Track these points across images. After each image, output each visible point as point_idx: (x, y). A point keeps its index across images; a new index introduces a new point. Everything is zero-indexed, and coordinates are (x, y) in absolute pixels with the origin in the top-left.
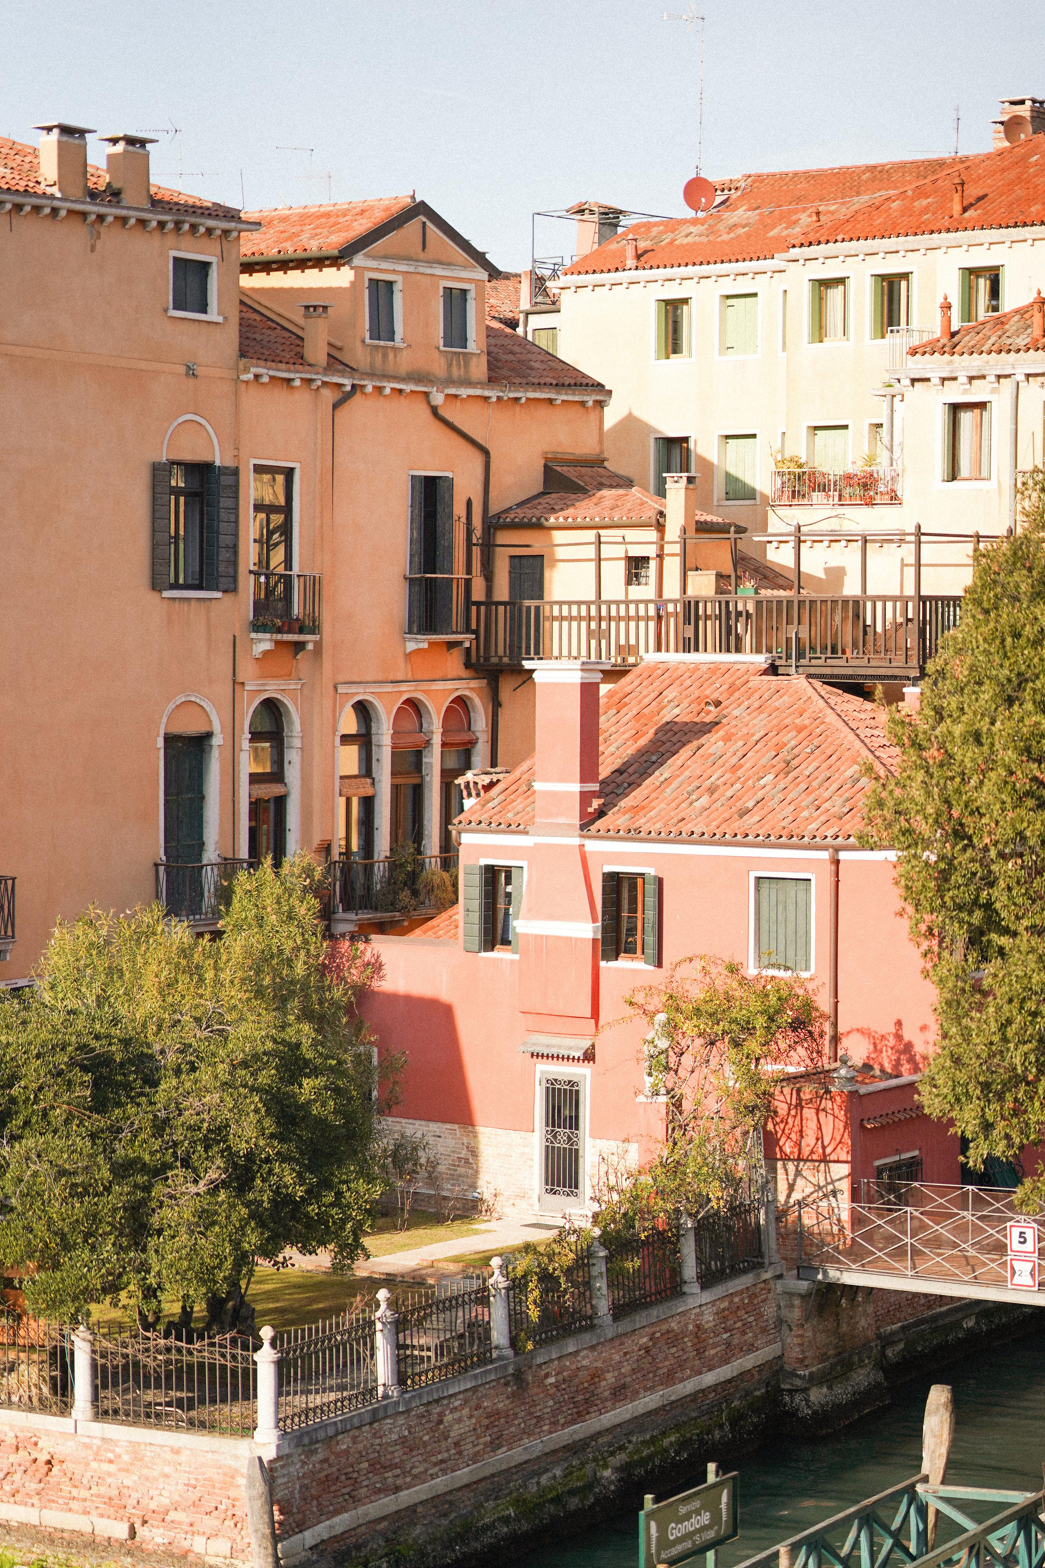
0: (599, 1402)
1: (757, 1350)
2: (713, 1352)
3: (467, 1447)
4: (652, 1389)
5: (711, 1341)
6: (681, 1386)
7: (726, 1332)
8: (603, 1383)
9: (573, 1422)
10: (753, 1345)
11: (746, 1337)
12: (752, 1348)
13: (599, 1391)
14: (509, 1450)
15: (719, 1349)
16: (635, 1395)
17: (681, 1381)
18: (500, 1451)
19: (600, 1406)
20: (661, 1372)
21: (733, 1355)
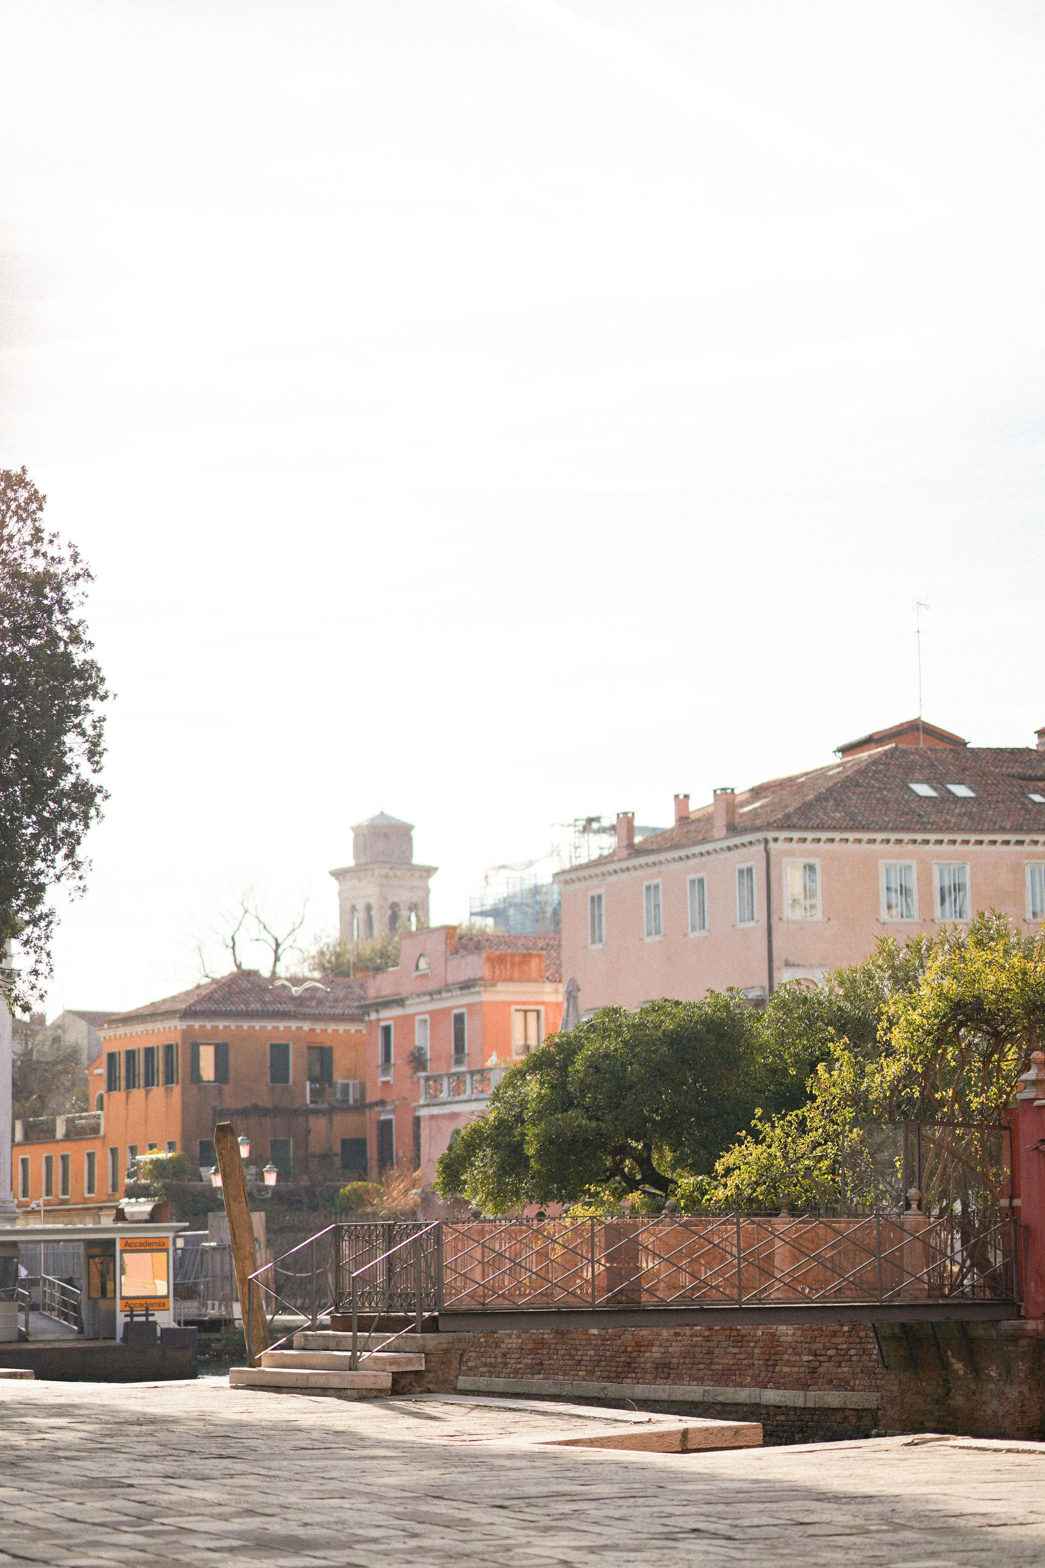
0: (639, 1370)
1: (852, 1390)
2: (786, 1370)
3: (513, 1361)
4: (701, 1380)
5: (786, 1357)
6: (732, 1390)
7: (809, 1354)
8: (647, 1354)
9: (608, 1379)
10: (848, 1383)
11: (839, 1370)
12: (844, 1385)
13: (642, 1360)
14: (544, 1378)
15: (795, 1369)
16: (679, 1379)
17: (735, 1386)
18: (536, 1376)
19: (639, 1375)
20: (714, 1367)
21: (816, 1384)
